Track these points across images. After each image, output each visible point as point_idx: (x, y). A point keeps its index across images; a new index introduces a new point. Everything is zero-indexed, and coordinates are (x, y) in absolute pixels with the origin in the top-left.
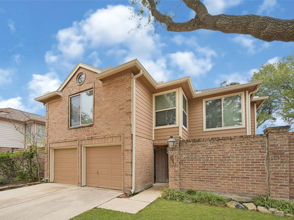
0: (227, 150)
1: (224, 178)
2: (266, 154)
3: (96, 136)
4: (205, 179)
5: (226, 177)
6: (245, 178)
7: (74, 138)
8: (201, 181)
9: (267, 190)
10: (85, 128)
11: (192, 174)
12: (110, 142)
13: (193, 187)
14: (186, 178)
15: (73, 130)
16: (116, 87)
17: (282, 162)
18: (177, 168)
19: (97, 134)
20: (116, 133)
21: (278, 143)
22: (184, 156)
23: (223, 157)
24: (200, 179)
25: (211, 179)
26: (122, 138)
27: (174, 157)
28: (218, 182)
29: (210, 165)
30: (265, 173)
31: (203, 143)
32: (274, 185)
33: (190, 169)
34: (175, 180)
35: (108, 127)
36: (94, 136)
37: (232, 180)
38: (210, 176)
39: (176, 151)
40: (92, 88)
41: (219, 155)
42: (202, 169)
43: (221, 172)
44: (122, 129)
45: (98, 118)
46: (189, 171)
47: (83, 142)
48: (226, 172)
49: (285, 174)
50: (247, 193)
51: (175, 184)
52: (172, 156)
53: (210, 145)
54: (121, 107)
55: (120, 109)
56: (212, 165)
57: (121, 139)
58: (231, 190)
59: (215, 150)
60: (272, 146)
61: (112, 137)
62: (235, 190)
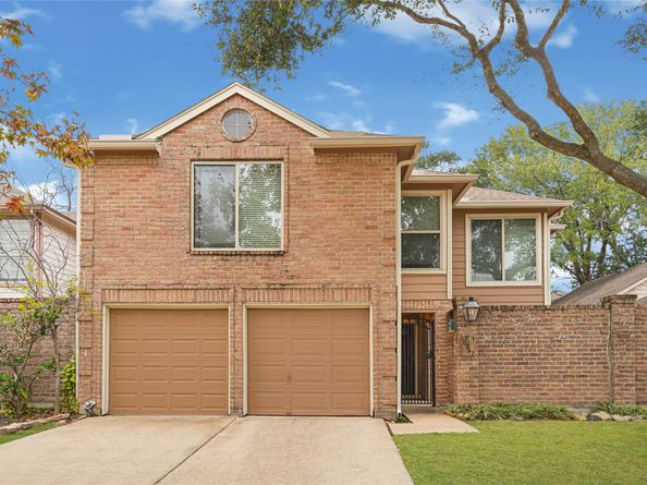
0: (557, 329)
1: (553, 378)
2: (608, 337)
3: (296, 281)
4: (523, 381)
5: (556, 377)
6: (583, 376)
7: (212, 282)
8: (516, 385)
9: (609, 394)
10: (258, 258)
11: (501, 372)
12: (339, 301)
13: (502, 399)
14: (489, 381)
15: (210, 258)
16: (356, 174)
17: (627, 349)
18: (474, 362)
19: (299, 278)
20: (358, 281)
21: (623, 319)
22: (486, 338)
23: (552, 341)
24: (514, 382)
25: (532, 381)
26: (373, 293)
27: (470, 339)
28: (544, 385)
29: (532, 355)
30: (607, 367)
31: (519, 313)
32: (619, 385)
33: (497, 364)
34: (471, 386)
35: (336, 264)
36: (291, 281)
37: (563, 381)
38: (530, 377)
39: (473, 328)
40: (281, 159)
41: (545, 337)
42: (519, 364)
43: (547, 368)
44: (374, 272)
45: (302, 236)
46: (495, 368)
47: (250, 294)
48: (556, 368)
49: (631, 367)
50: (585, 403)
51: (471, 395)
52: (466, 337)
53: (531, 319)
54: (369, 223)
55: (368, 227)
56: (535, 355)
57: (370, 296)
58: (563, 398)
59: (539, 328)
60: (617, 323)
61: (346, 289)
62: (567, 399)
